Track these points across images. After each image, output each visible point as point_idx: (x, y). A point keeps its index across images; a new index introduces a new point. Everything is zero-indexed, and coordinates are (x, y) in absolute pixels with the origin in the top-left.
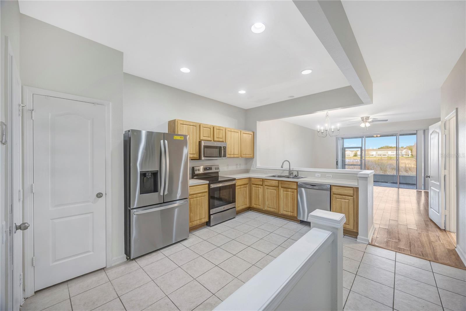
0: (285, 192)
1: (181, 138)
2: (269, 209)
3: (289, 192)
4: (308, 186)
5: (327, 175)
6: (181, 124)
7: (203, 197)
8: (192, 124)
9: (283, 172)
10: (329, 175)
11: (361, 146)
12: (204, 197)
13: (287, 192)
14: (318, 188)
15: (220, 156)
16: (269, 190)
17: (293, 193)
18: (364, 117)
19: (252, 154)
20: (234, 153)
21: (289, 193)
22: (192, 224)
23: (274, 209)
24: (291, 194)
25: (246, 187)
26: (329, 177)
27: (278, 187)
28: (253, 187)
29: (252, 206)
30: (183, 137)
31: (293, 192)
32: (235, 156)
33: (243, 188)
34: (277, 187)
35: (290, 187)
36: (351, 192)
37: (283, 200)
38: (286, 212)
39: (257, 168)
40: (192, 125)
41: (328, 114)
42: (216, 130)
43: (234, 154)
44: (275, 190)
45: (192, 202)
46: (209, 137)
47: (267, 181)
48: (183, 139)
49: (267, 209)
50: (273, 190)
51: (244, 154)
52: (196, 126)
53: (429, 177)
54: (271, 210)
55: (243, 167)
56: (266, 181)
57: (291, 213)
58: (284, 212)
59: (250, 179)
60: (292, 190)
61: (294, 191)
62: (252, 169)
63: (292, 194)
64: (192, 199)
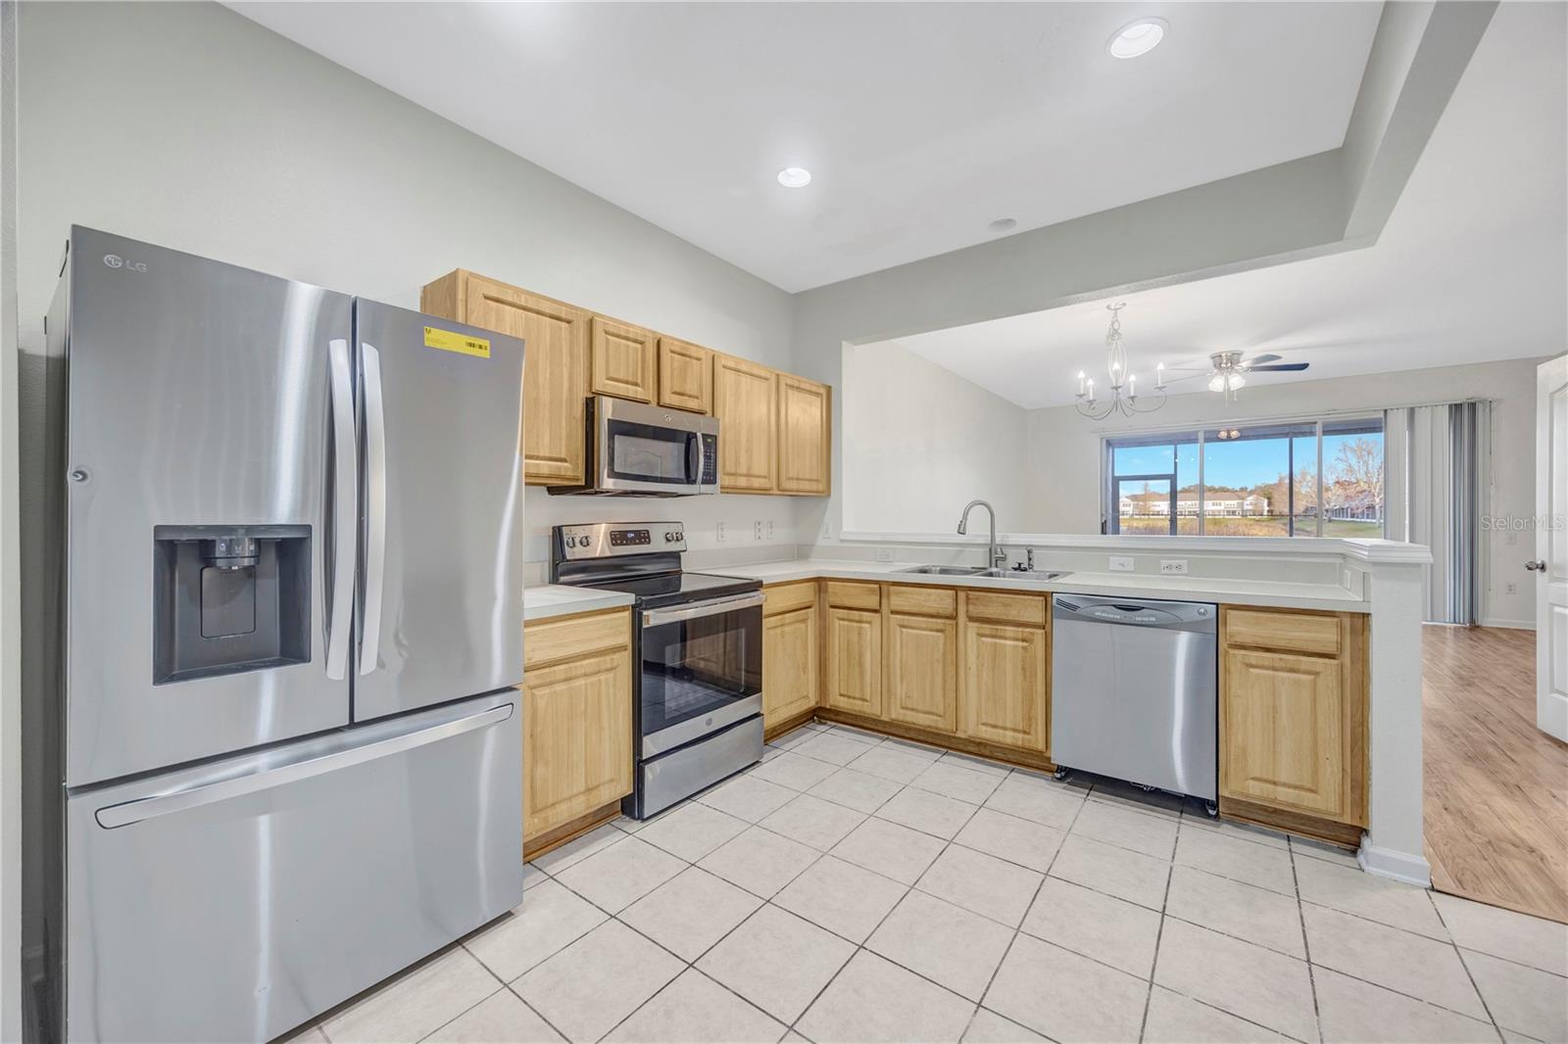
0: (990, 640)
1: (472, 345)
2: (911, 717)
3: (1005, 638)
4: (1103, 612)
5: (1164, 563)
6: (486, 298)
7: (603, 677)
8: (547, 308)
9: (961, 551)
10: (1174, 563)
11: (1173, 472)
12: (611, 675)
13: (998, 641)
14: (1154, 619)
15: (689, 479)
16: (910, 631)
17: (1025, 644)
18: (1223, 355)
19: (824, 481)
20: (749, 468)
21: (1008, 642)
22: (546, 819)
23: (935, 717)
24: (1015, 647)
25: (804, 621)
26: (1175, 571)
27: (954, 617)
28: (837, 621)
29: (832, 703)
30: (486, 343)
31: (1024, 640)
32: (757, 483)
33: (790, 623)
34: (947, 618)
35: (1013, 614)
36: (1325, 635)
37: (979, 676)
38: (989, 729)
39: (842, 541)
40: (547, 311)
42: (672, 358)
43: (749, 475)
44: (937, 631)
45: (541, 704)
46: (636, 385)
47: (902, 593)
48: (486, 354)
49: (901, 718)
50: (931, 630)
51: (791, 476)
52: (569, 322)
53: (1543, 568)
54: (921, 722)
55: (781, 535)
56: (897, 593)
57: (1016, 734)
58: (984, 728)
59: (820, 582)
60: (1020, 629)
61: (1032, 633)
62: (821, 542)
63: (1024, 648)
64: (545, 691)
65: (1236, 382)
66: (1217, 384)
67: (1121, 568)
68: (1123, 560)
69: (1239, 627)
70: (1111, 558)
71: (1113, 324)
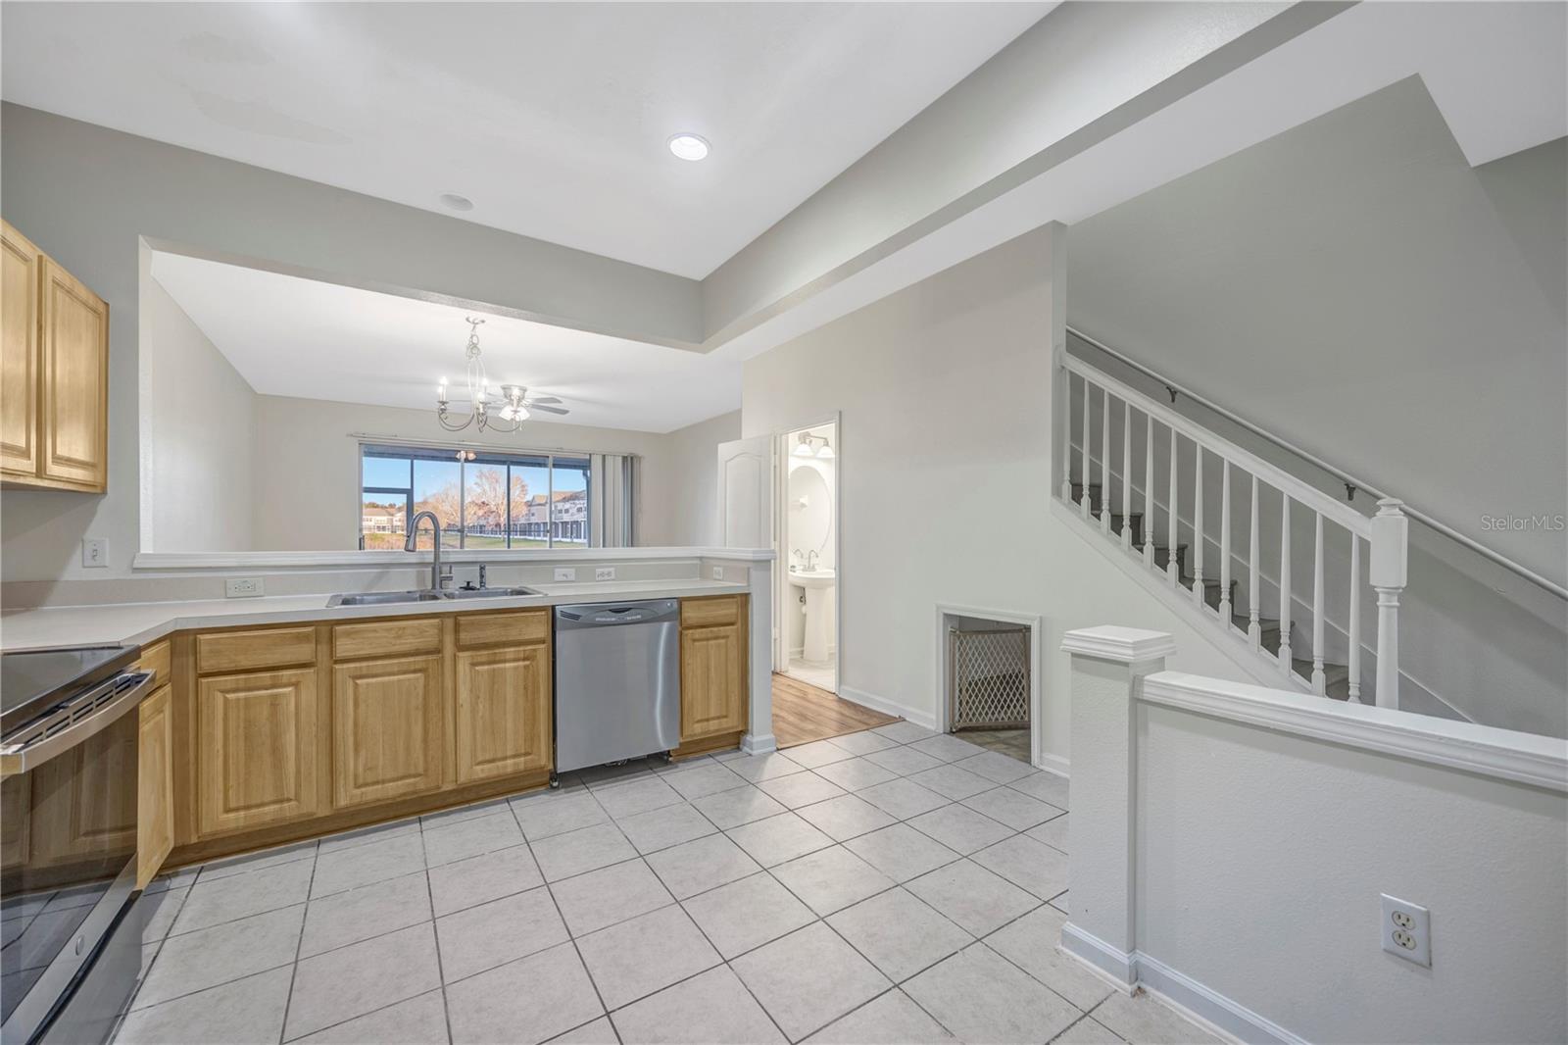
0: (486, 667)
2: (372, 793)
3: (505, 661)
4: (601, 617)
5: (599, 571)
10: (606, 570)
13: (496, 666)
14: (639, 617)
17: (527, 663)
18: (514, 388)
19: (102, 466)
21: (508, 665)
23: (412, 780)
24: (516, 668)
25: (162, 709)
26: (606, 578)
27: (438, 651)
28: (219, 694)
31: (524, 659)
33: (149, 718)
34: (428, 652)
35: (513, 634)
36: (729, 610)
37: (474, 711)
38: (486, 766)
41: (475, 340)
44: (415, 671)
47: (357, 632)
49: (356, 800)
50: (405, 673)
51: (59, 453)
54: (391, 793)
56: (348, 634)
57: (517, 760)
58: (479, 768)
60: (521, 648)
61: (535, 650)
63: (526, 667)
65: (523, 415)
66: (507, 413)
67: (565, 578)
68: (564, 571)
69: (691, 614)
70: (557, 570)
71: (472, 337)
